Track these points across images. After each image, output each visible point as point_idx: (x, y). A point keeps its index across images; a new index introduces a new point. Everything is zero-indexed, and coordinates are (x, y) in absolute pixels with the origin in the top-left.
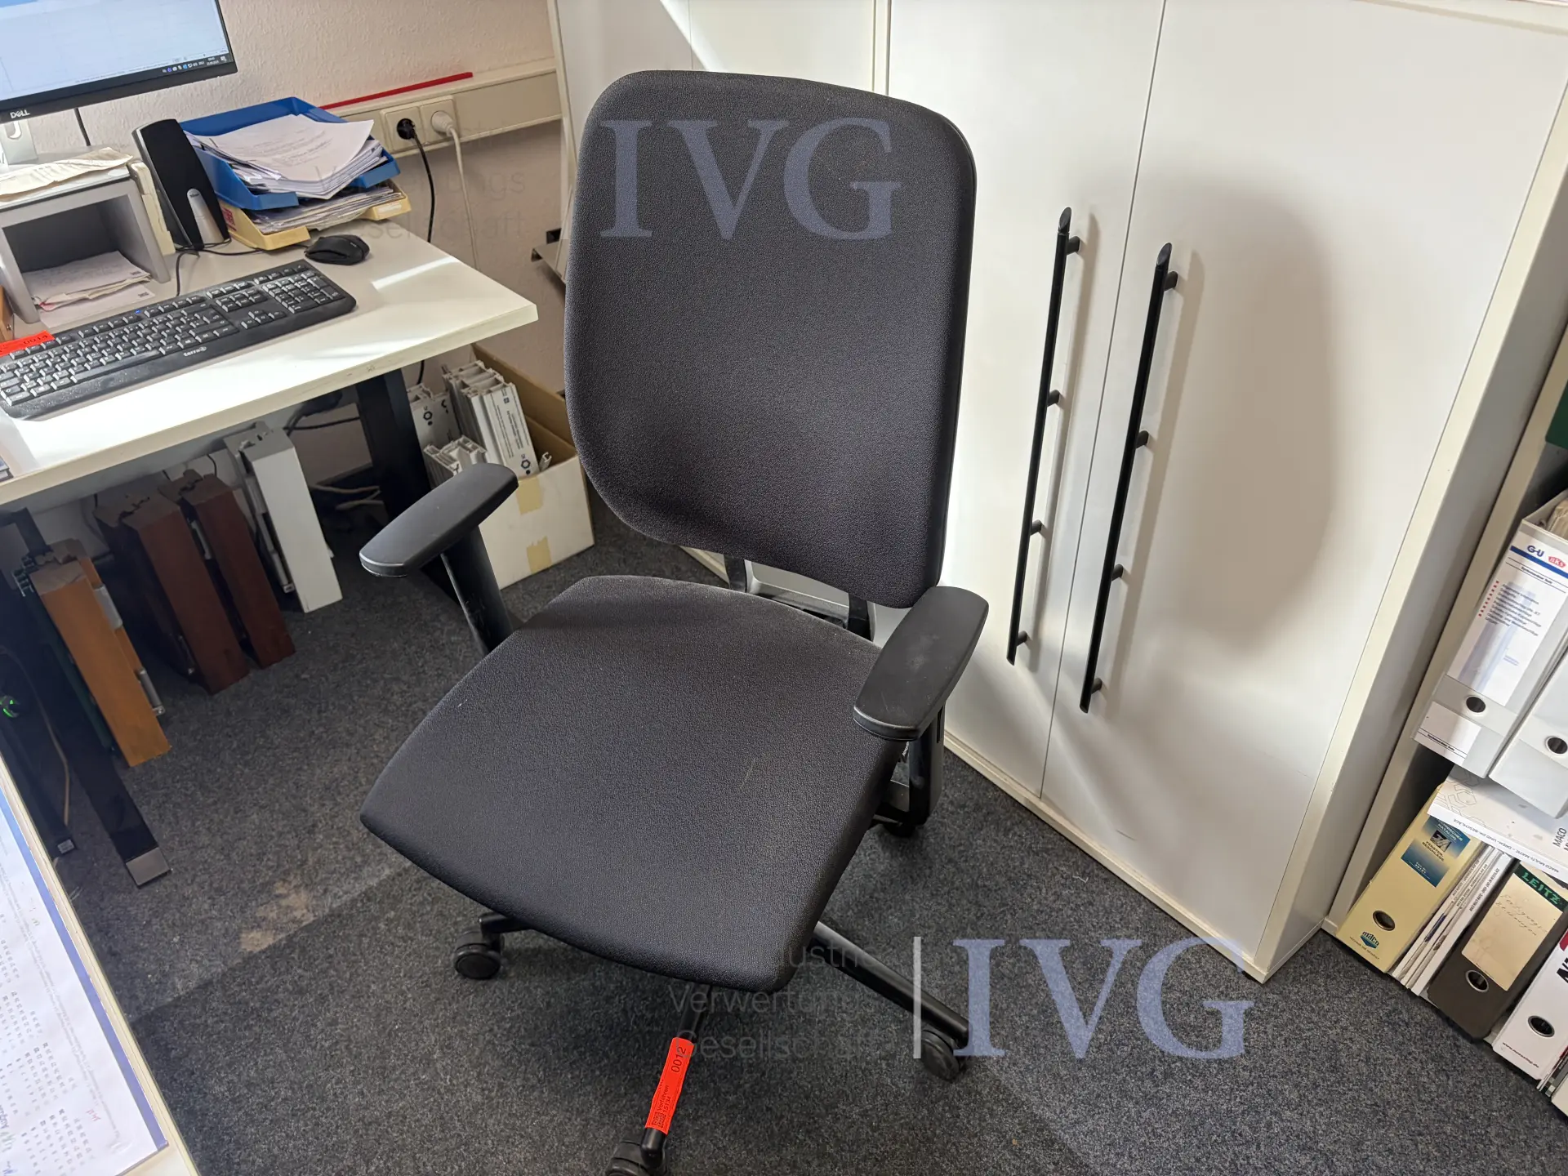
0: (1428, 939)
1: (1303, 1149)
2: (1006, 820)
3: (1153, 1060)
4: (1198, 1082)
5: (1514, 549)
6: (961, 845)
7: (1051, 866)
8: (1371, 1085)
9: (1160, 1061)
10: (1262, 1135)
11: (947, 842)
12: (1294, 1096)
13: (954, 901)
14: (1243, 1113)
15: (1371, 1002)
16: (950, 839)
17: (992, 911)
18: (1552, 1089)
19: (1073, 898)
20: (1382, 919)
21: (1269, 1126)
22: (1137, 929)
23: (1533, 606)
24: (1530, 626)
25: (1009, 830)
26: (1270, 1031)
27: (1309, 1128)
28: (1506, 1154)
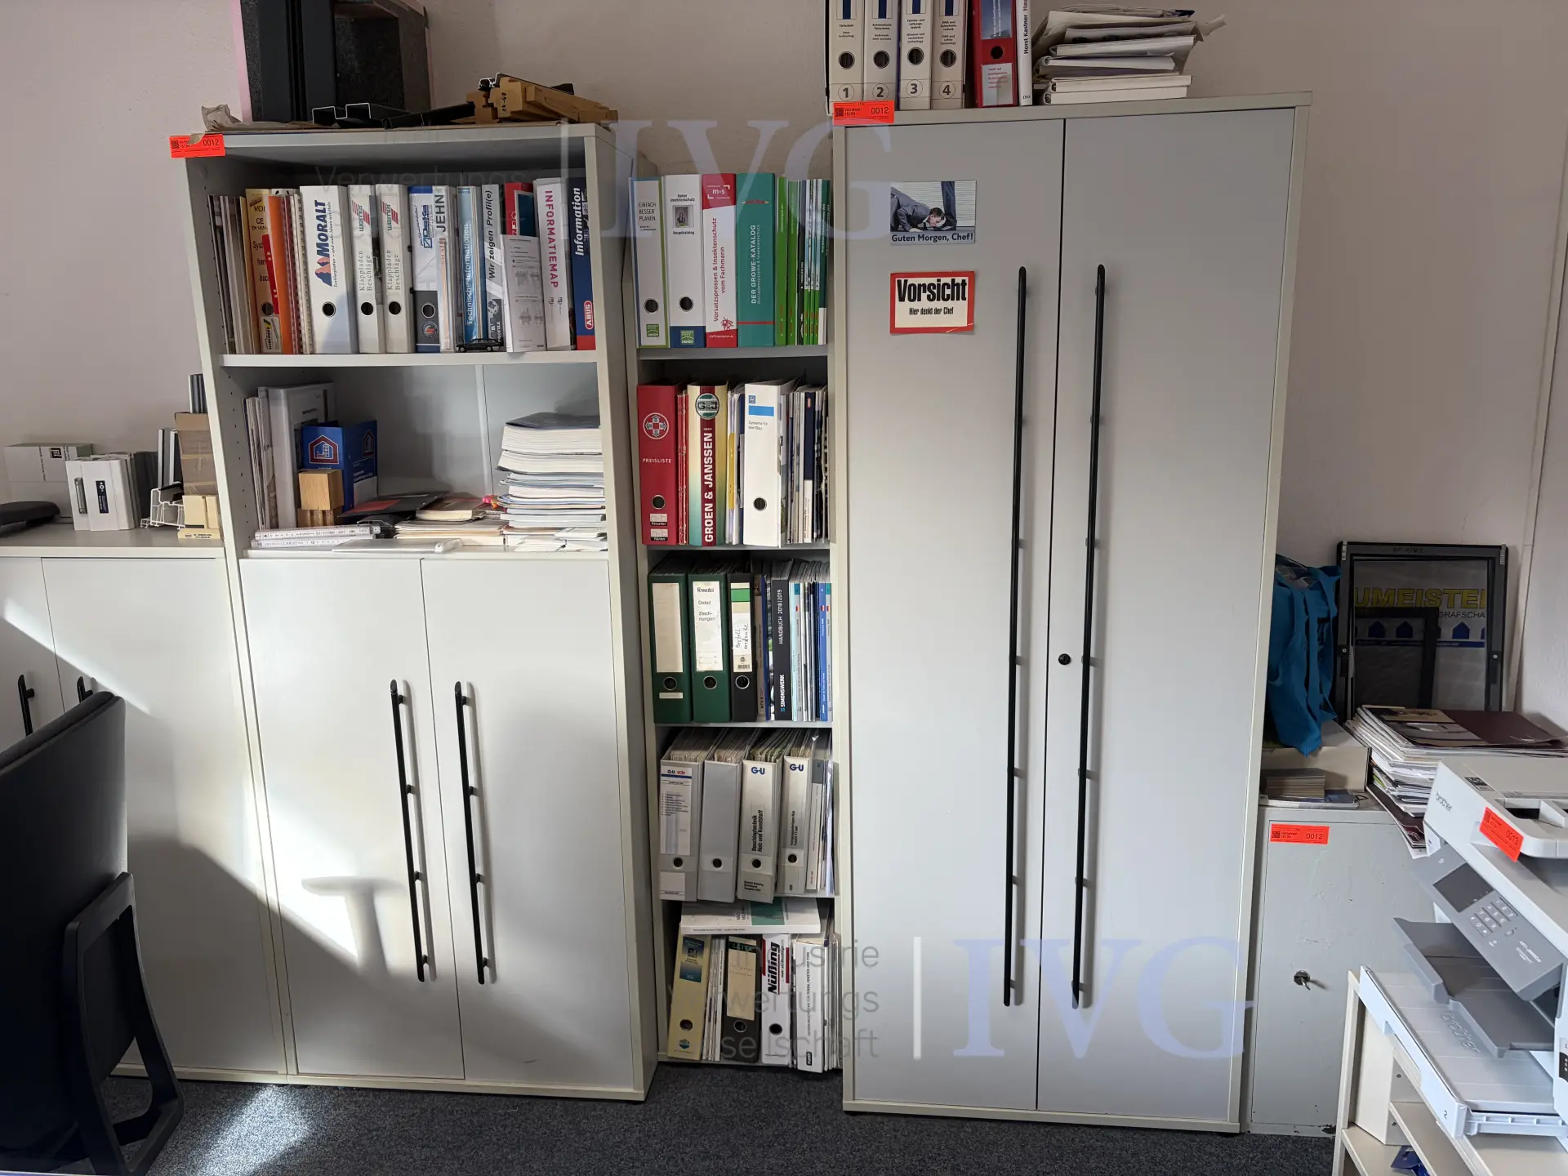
0: (710, 1021)
1: (704, 1159)
2: (447, 1106)
3: (608, 1169)
4: (637, 1164)
5: (664, 775)
6: (425, 1135)
7: (490, 1114)
8: (719, 1114)
9: (611, 1166)
10: (682, 1166)
11: (415, 1138)
12: (687, 1140)
13: (439, 1165)
14: (667, 1162)
15: (700, 1081)
16: (416, 1136)
17: (468, 1155)
18: (795, 1063)
19: (514, 1122)
20: (686, 1024)
21: (683, 1159)
22: (562, 1116)
23: (680, 798)
24: (683, 809)
25: (453, 1111)
26: (659, 1121)
27: (701, 1149)
28: (792, 1106)
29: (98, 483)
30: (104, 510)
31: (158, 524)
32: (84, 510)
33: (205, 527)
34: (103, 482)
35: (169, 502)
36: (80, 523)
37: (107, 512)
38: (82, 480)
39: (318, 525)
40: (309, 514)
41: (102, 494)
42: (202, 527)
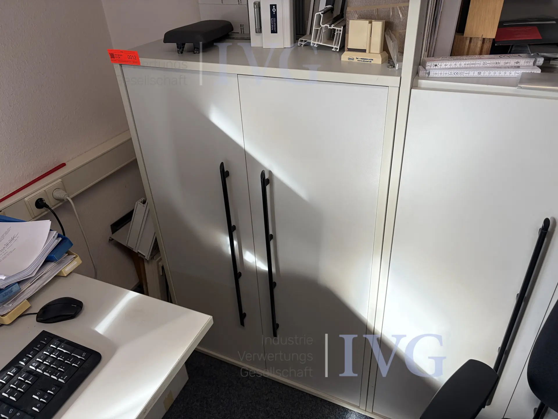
29: (271, 6)
30: (274, 30)
31: (317, 44)
32: (259, 30)
33: (367, 51)
34: (275, 5)
35: (328, 26)
36: (255, 40)
37: (276, 32)
38: (259, 3)
39: (474, 54)
40: (468, 41)
41: (274, 16)
42: (364, 51)
